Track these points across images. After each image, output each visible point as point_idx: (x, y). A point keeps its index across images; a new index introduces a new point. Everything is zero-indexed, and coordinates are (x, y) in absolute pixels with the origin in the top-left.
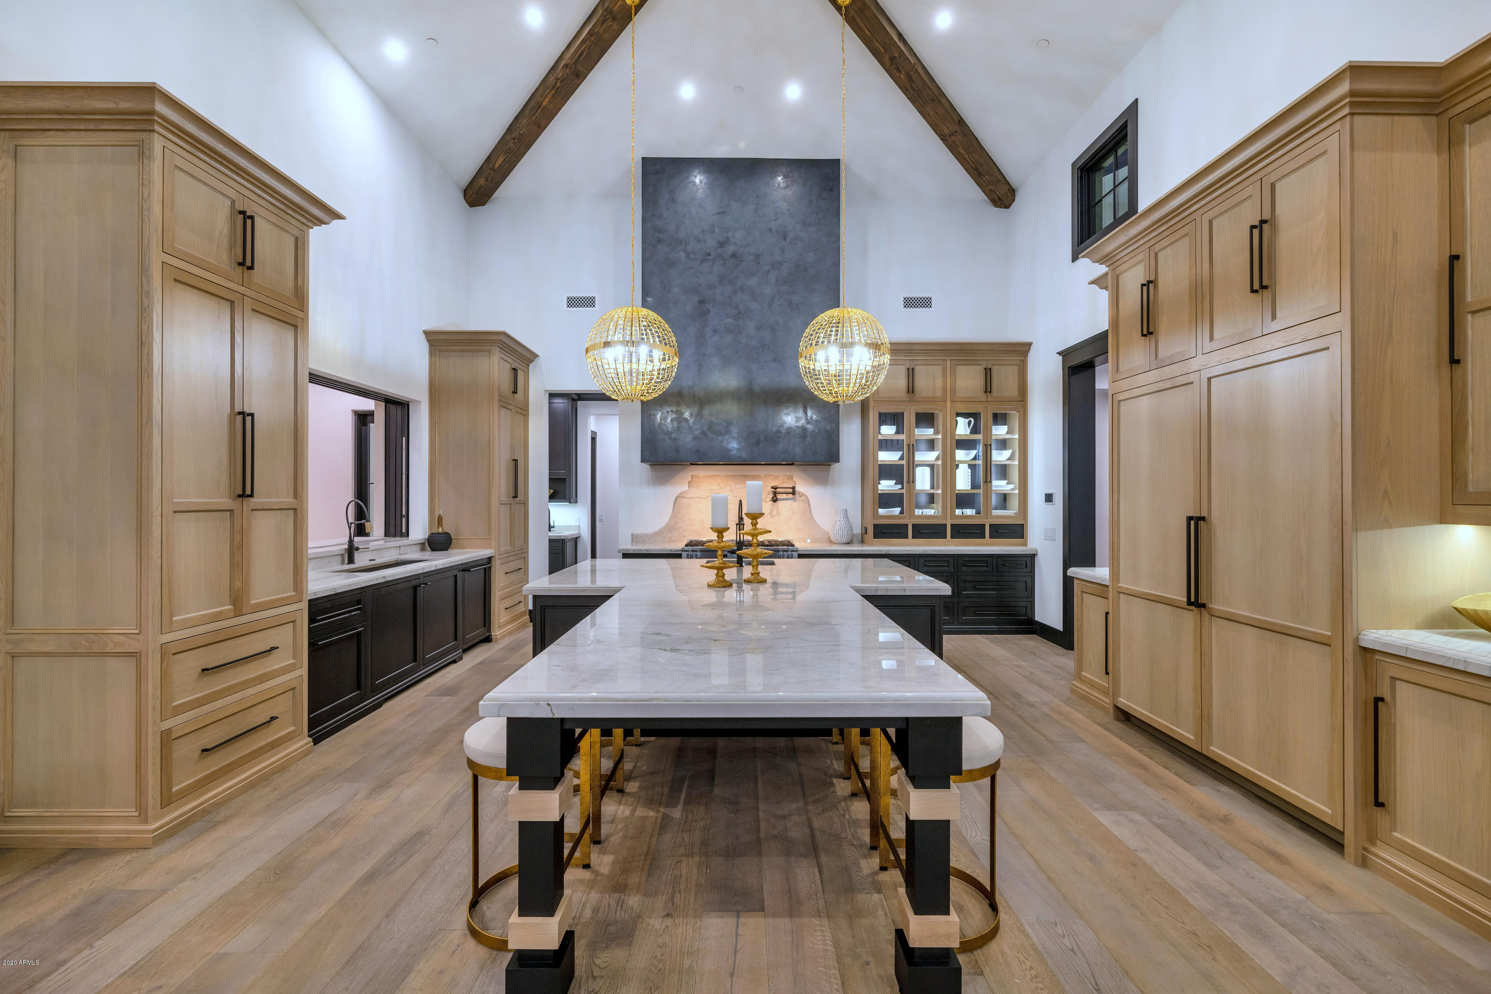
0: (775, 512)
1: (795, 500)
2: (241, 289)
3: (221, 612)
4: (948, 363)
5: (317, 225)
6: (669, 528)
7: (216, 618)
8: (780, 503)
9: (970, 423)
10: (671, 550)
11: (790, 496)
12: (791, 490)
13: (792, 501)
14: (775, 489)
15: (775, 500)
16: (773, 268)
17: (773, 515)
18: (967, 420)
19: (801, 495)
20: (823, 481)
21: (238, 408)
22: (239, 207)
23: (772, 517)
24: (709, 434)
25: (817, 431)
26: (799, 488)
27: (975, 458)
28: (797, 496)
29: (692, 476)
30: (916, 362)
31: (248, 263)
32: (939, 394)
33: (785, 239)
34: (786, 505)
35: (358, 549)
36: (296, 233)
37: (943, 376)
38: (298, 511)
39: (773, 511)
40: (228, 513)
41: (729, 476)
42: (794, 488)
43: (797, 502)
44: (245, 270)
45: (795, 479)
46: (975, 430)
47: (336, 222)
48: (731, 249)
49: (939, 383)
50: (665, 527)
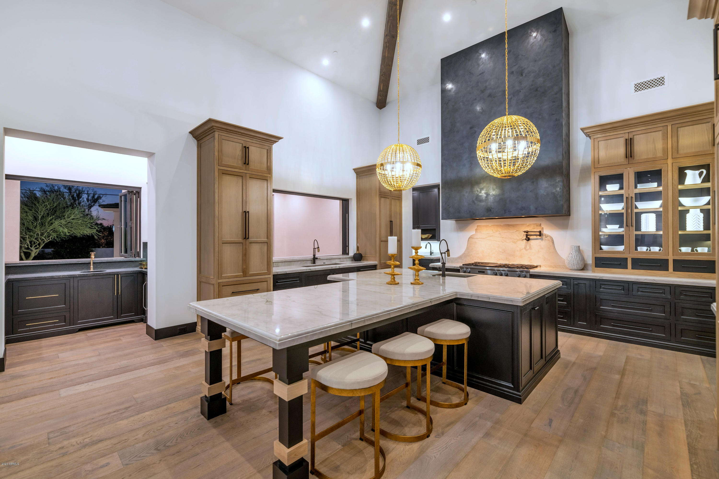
0: (528, 247)
1: (542, 239)
2: (245, 172)
3: (238, 275)
4: (669, 128)
5: (274, 143)
6: (465, 255)
7: (236, 277)
8: (531, 242)
9: (700, 174)
10: (455, 267)
11: (538, 237)
12: (538, 233)
13: (540, 240)
14: (527, 232)
15: (528, 239)
16: (514, 96)
17: (527, 249)
18: (697, 172)
19: (547, 236)
20: (565, 227)
21: (244, 210)
22: (244, 146)
23: (526, 250)
24: (476, 202)
25: (545, 194)
26: (546, 232)
27: (708, 203)
28: (544, 237)
29: (478, 226)
30: (634, 134)
31: (247, 163)
32: (660, 154)
33: (522, 75)
34: (535, 243)
35: (317, 258)
36: (267, 148)
37: (663, 139)
38: (268, 243)
39: (527, 246)
40: (241, 244)
41: (497, 225)
42: (540, 232)
43: (543, 241)
44: (247, 165)
45: (542, 226)
46: (707, 179)
47: (280, 140)
48: (488, 92)
49: (659, 145)
50: (463, 254)
